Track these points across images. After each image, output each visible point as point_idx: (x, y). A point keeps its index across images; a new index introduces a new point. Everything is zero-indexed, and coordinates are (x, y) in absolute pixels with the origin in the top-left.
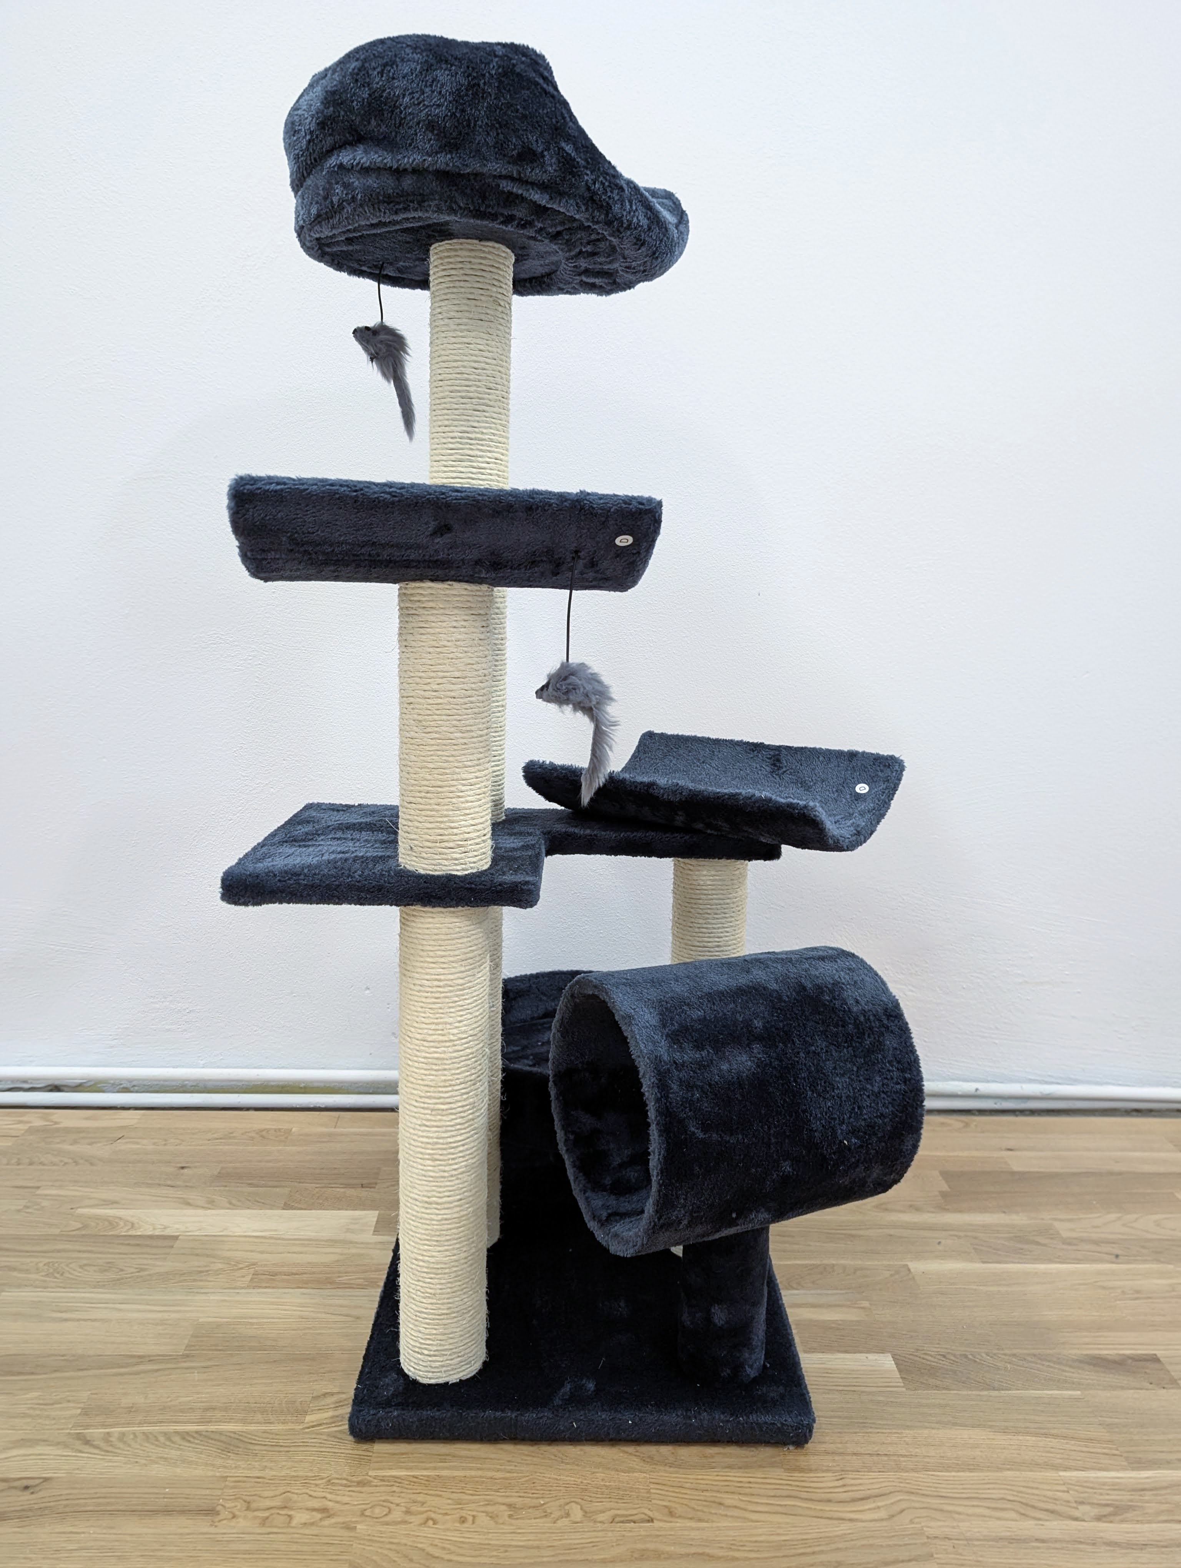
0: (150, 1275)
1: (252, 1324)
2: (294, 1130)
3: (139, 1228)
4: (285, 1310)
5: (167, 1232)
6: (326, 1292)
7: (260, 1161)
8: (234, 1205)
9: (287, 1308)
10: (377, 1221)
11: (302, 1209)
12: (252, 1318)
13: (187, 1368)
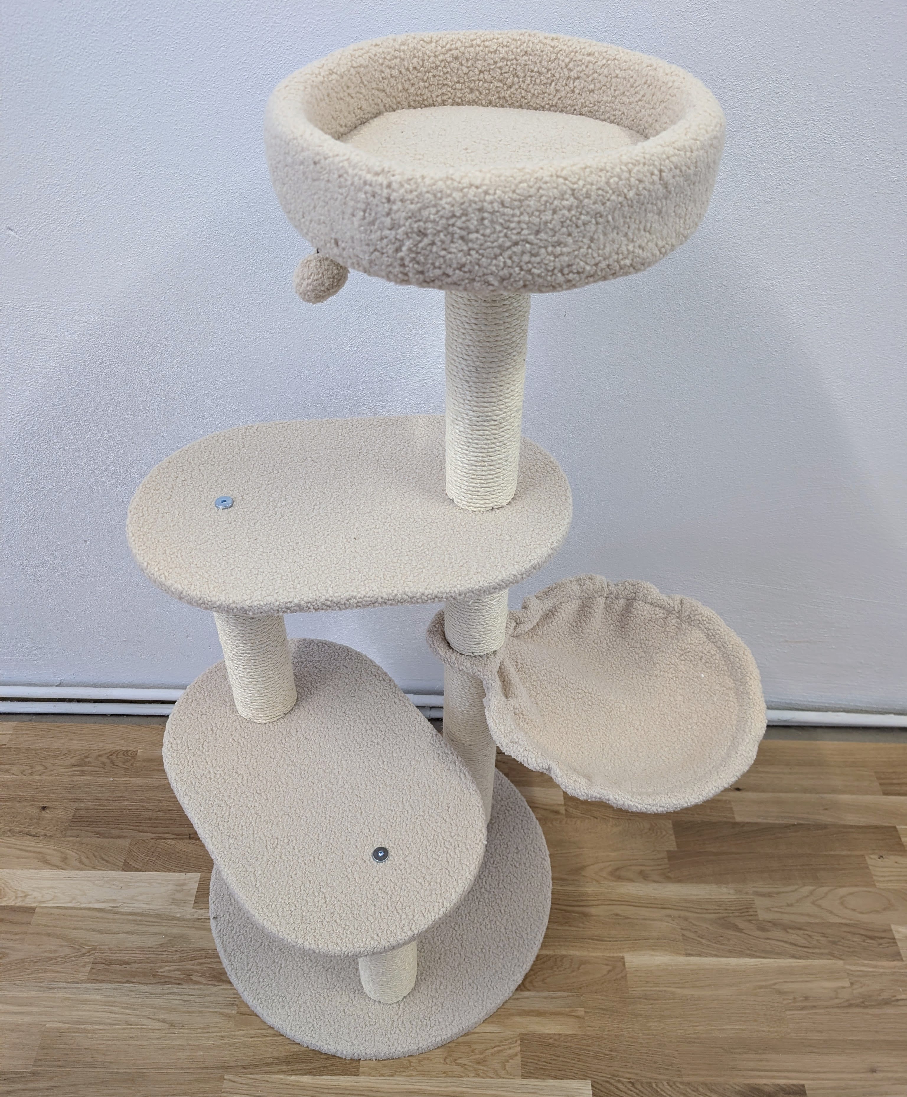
0: (10, 963)
1: (87, 1031)
2: (138, 754)
3: (4, 897)
4: (115, 1013)
5: (28, 903)
6: (149, 988)
7: (107, 800)
8: (83, 864)
9: (117, 1009)
10: (198, 889)
11: (137, 870)
12: (88, 1023)
13: (33, 1090)
